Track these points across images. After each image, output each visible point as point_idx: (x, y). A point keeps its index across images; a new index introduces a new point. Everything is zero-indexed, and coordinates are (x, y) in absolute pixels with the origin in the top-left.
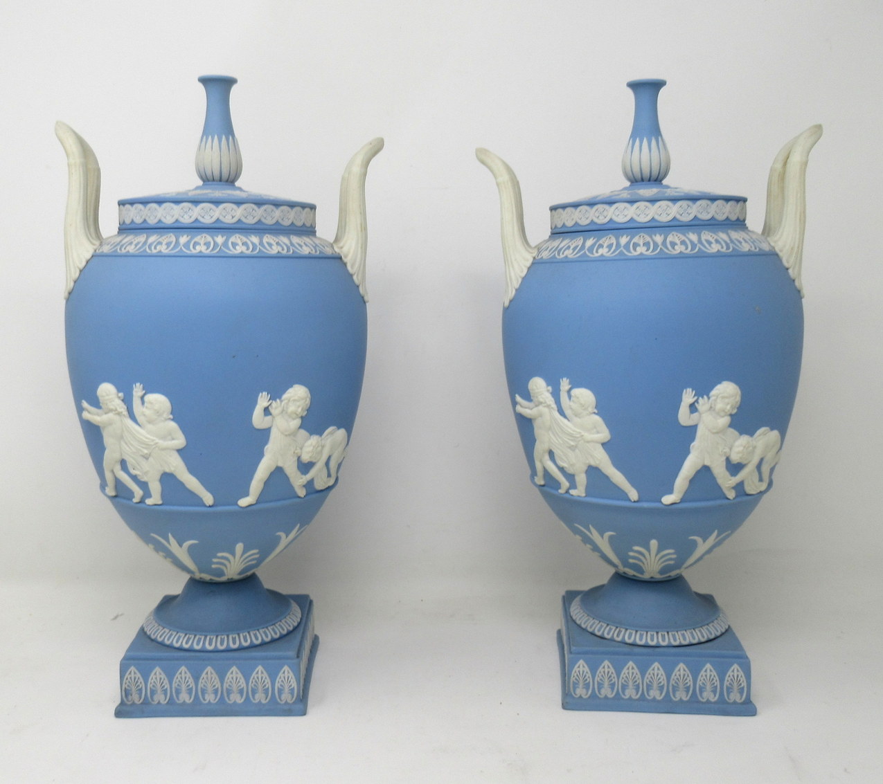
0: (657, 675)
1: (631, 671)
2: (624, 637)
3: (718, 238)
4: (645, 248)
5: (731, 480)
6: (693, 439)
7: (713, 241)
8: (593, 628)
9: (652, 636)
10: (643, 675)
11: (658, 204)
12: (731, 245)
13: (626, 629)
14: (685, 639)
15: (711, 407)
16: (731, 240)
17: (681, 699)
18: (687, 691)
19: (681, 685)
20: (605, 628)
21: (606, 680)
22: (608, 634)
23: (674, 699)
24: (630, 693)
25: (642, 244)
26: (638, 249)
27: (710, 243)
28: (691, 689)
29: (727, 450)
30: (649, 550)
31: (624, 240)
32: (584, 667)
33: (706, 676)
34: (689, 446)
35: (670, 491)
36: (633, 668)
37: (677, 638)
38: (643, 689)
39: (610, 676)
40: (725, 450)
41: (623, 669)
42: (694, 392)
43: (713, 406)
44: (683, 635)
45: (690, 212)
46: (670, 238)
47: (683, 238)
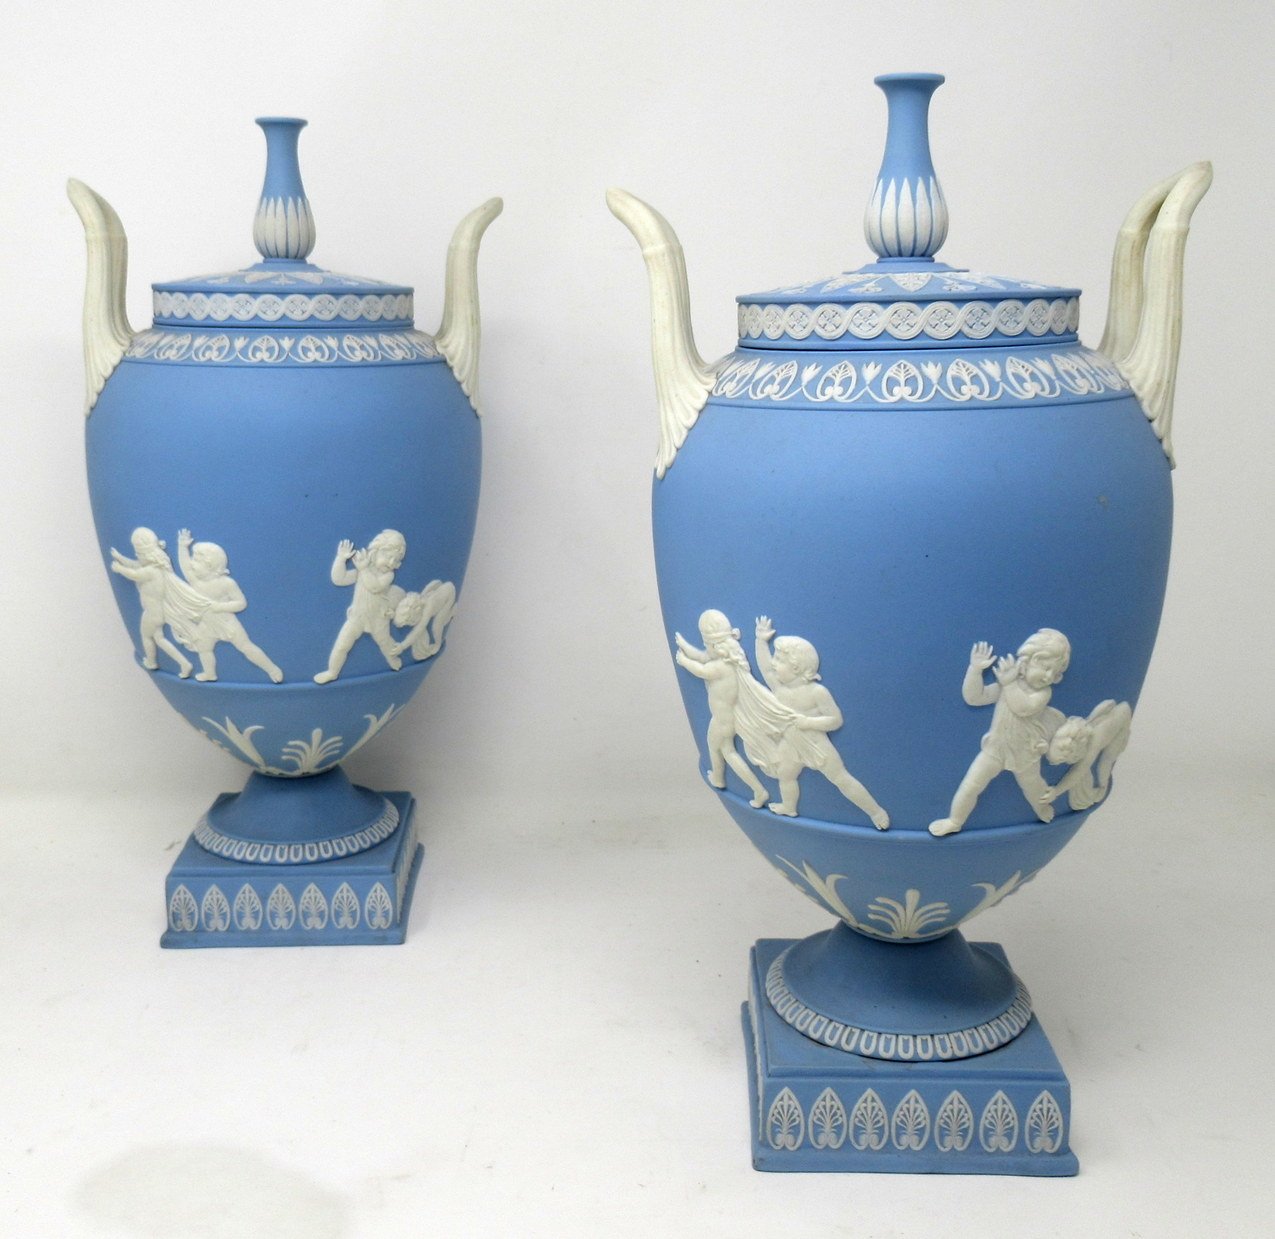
0: (915, 1112)
1: (870, 1105)
2: (858, 1044)
3: (1036, 371)
4: (908, 390)
5: (1048, 792)
6: (986, 727)
7: (1026, 376)
8: (805, 1025)
9: (906, 1043)
10: (890, 1111)
11: (931, 307)
12: (1057, 383)
13: (863, 1030)
14: (961, 1048)
15: (1020, 674)
16: (1057, 373)
17: (953, 1149)
18: (964, 1137)
19: (954, 1127)
20: (826, 1028)
21: (828, 1120)
22: (831, 1038)
23: (942, 1149)
24: (868, 1139)
25: (902, 382)
26: (896, 390)
27: (1020, 380)
28: (971, 1132)
29: (1044, 744)
30: (904, 904)
31: (870, 372)
32: (790, 1099)
33: (996, 1110)
34: (981, 738)
35: (945, 814)
36: (873, 1100)
37: (949, 1045)
38: (890, 1132)
39: (835, 1114)
40: (1041, 745)
41: (856, 1100)
42: (992, 647)
43: (1023, 672)
44: (958, 1040)
45: (986, 322)
46: (952, 371)
47: (976, 371)
